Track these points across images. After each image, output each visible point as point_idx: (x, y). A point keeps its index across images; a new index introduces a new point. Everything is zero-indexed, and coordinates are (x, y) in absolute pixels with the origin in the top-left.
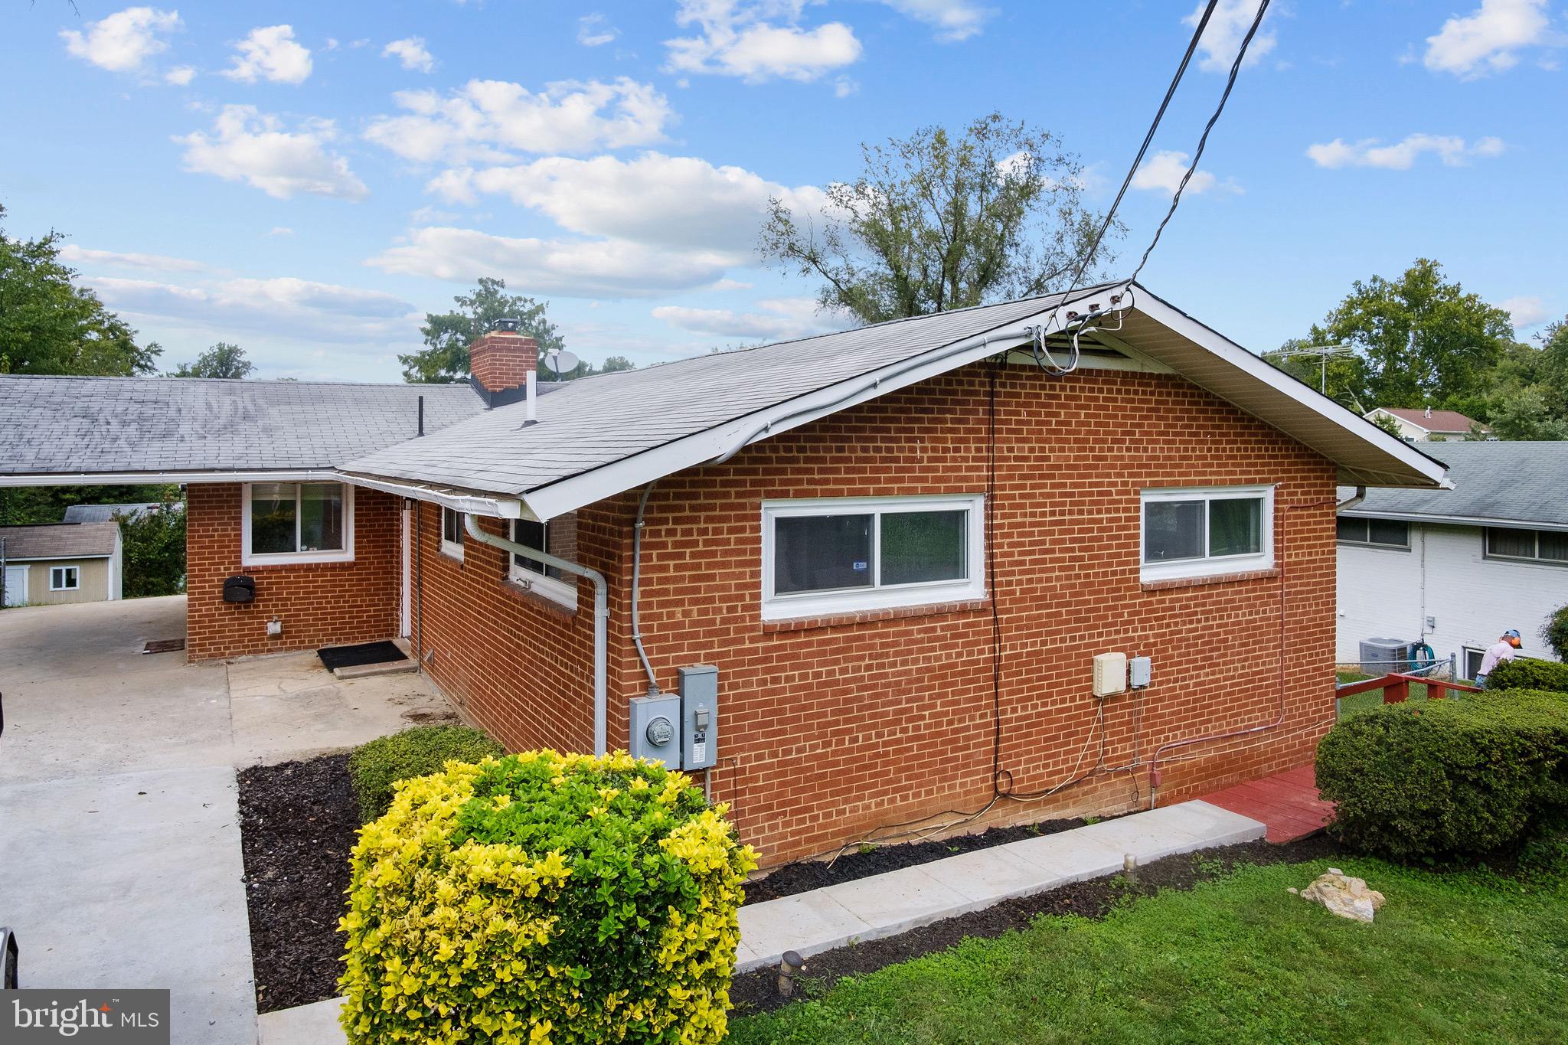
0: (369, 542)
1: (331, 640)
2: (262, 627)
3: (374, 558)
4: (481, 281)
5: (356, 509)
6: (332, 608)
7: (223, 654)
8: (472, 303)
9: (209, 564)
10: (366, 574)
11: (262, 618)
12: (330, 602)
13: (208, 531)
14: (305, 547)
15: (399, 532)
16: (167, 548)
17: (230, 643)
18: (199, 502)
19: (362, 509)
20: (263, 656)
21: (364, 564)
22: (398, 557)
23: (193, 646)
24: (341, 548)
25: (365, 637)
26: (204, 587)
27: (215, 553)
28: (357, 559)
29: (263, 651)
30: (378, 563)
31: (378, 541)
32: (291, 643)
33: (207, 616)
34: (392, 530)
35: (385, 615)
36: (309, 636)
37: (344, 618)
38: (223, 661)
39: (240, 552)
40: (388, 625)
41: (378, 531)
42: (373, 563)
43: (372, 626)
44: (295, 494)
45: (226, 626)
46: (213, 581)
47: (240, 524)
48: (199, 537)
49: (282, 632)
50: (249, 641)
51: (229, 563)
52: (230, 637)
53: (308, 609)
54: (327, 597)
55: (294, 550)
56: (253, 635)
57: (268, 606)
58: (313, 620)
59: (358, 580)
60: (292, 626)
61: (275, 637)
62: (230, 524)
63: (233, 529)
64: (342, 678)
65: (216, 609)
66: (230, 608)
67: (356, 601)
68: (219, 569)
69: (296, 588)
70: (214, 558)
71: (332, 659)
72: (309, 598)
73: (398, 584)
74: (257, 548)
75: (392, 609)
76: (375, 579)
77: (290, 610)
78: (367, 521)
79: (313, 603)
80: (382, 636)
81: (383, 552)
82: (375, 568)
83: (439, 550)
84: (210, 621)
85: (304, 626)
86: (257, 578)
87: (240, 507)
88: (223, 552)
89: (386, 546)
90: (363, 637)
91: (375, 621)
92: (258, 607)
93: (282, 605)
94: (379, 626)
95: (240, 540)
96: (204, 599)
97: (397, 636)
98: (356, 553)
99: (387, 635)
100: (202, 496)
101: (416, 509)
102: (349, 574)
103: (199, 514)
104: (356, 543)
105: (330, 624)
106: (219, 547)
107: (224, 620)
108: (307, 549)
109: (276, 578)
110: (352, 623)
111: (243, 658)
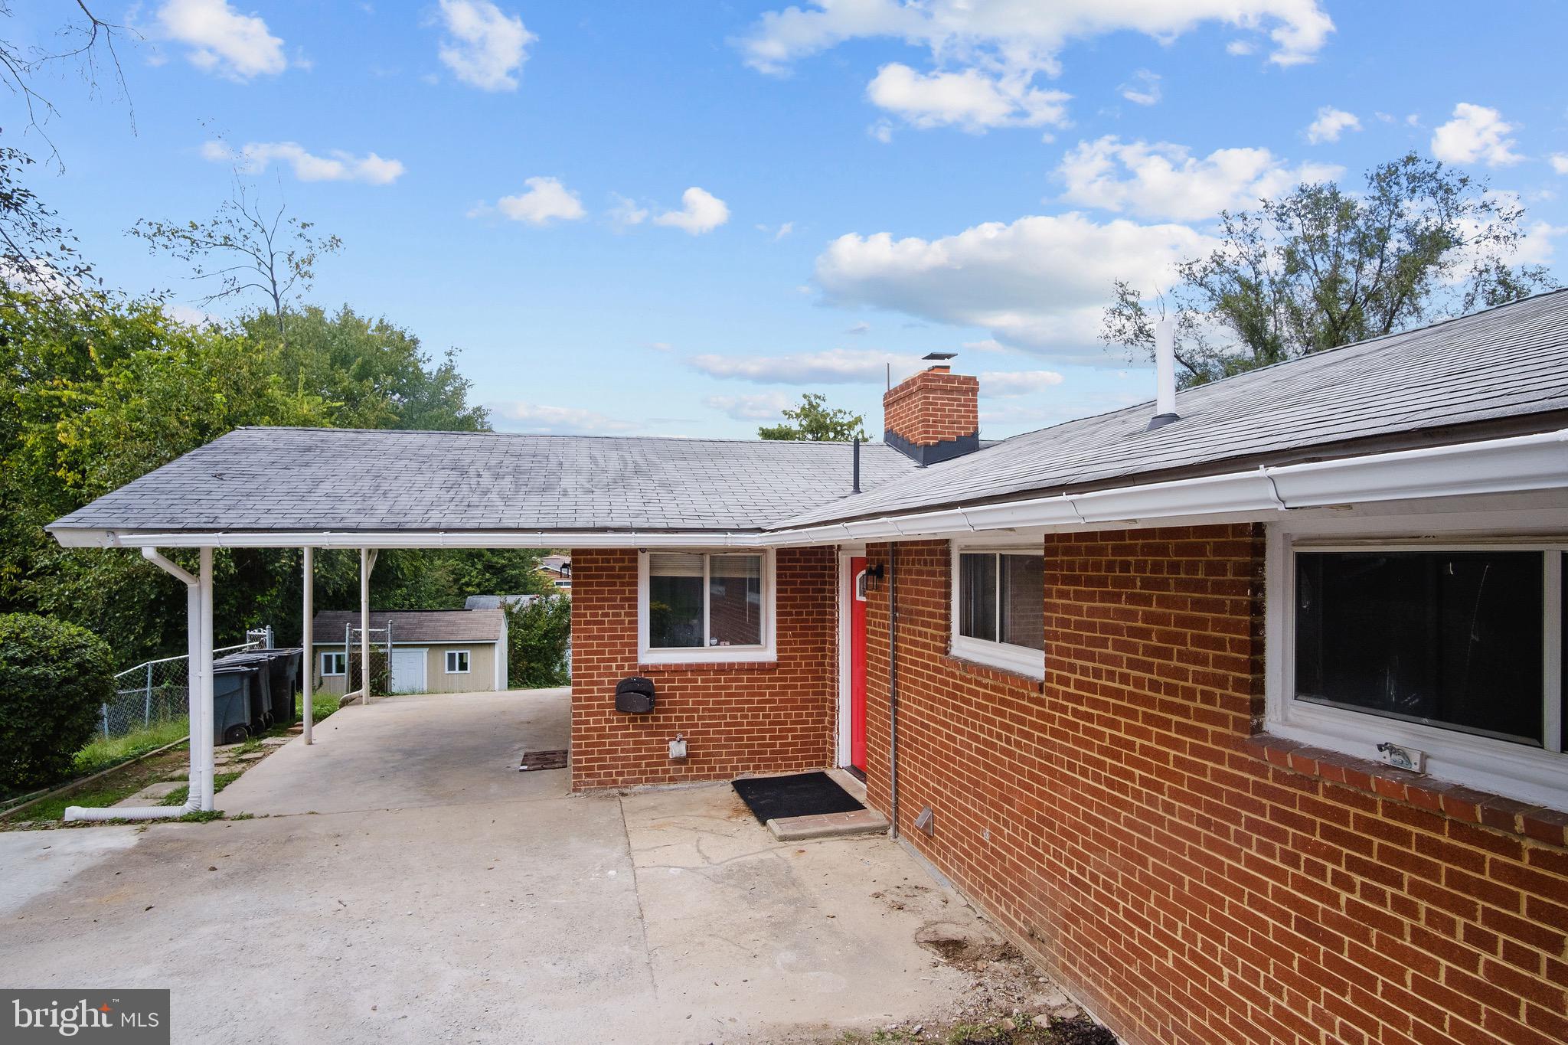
0: (794, 636)
1: (748, 768)
2: (664, 748)
3: (802, 657)
4: (805, 396)
5: (778, 591)
6: (749, 724)
7: (615, 782)
8: (798, 416)
9: (599, 660)
10: (792, 679)
11: (662, 734)
12: (746, 717)
13: (596, 615)
14: (715, 641)
15: (834, 623)
16: (545, 635)
17: (624, 766)
18: (586, 577)
19: (786, 591)
20: (664, 786)
21: (789, 665)
22: (832, 658)
23: (578, 769)
24: (758, 642)
25: (790, 766)
26: (592, 691)
27: (606, 645)
28: (780, 658)
29: (663, 780)
30: (807, 665)
31: (806, 635)
32: (698, 769)
33: (595, 729)
34: (824, 621)
35: (815, 736)
36: (722, 761)
37: (764, 738)
38: (615, 791)
39: (636, 644)
40: (820, 750)
41: (807, 621)
42: (800, 665)
43: (800, 751)
44: (702, 568)
45: (618, 744)
46: (603, 683)
47: (636, 607)
48: (587, 623)
49: (688, 755)
50: (647, 765)
51: (623, 659)
52: (623, 759)
53: (719, 725)
54: (743, 710)
55: (701, 644)
56: (652, 757)
57: (670, 719)
58: (726, 740)
59: (781, 687)
60: (700, 747)
61: (680, 761)
62: (622, 607)
63: (627, 614)
64: (783, 838)
65: (607, 721)
66: (623, 720)
67: (779, 716)
68: (611, 668)
69: (704, 696)
70: (603, 653)
71: (759, 802)
72: (720, 710)
73: (833, 695)
74: (656, 642)
75: (824, 728)
76: (802, 686)
77: (696, 725)
78: (792, 607)
79: (725, 717)
80: (811, 764)
81: (813, 650)
82: (802, 672)
83: (947, 653)
84: (599, 737)
85: (715, 747)
86: (657, 681)
87: (636, 584)
88: (615, 645)
89: (816, 642)
90: (787, 766)
91: (803, 744)
92: (658, 719)
93: (688, 718)
94: (808, 750)
95: (636, 630)
96: (592, 706)
97: (831, 765)
98: (779, 651)
99: (818, 764)
100: (590, 569)
101: (887, 589)
102: (770, 680)
103: (586, 592)
104: (778, 636)
105: (747, 746)
106: (610, 638)
107: (616, 736)
108: (718, 644)
109: (680, 681)
110: (774, 745)
111: (640, 787)
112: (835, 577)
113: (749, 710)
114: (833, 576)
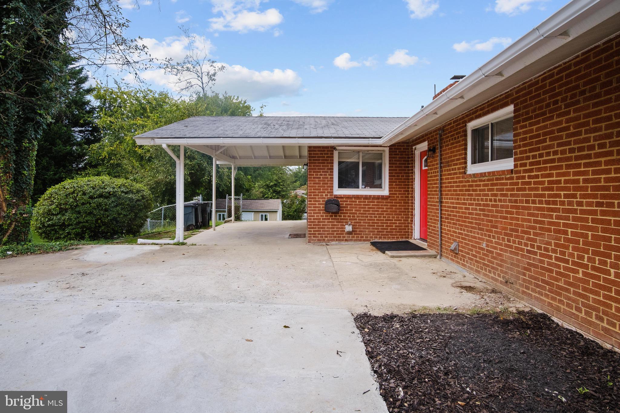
0: (396, 185)
1: (377, 237)
2: (343, 228)
3: (399, 194)
5: (390, 167)
6: (377, 220)
7: (324, 240)
9: (318, 192)
10: (395, 203)
11: (343, 222)
12: (376, 217)
13: (318, 175)
14: (364, 187)
15: (413, 180)
17: (328, 234)
18: (314, 160)
19: (393, 167)
20: (343, 243)
21: (394, 197)
22: (412, 194)
23: (310, 234)
24: (381, 188)
25: (394, 238)
26: (316, 204)
27: (321, 187)
28: (390, 194)
29: (343, 240)
30: (401, 197)
31: (401, 185)
32: (357, 237)
33: (317, 219)
34: (408, 179)
35: (404, 226)
36: (366, 234)
37: (383, 226)
38: (324, 244)
39: (333, 187)
40: (406, 232)
41: (401, 179)
42: (398, 197)
43: (398, 232)
44: (359, 158)
45: (326, 225)
46: (320, 201)
47: (333, 172)
48: (314, 178)
49: (353, 231)
50: (337, 234)
51: (327, 192)
52: (328, 231)
53: (365, 220)
54: (375, 214)
55: (358, 187)
56: (338, 231)
57: (346, 216)
58: (368, 226)
59: (390, 205)
60: (357, 228)
61: (349, 233)
62: (328, 172)
63: (329, 175)
64: (393, 257)
65: (322, 216)
66: (328, 216)
67: (390, 217)
68: (323, 195)
69: (359, 208)
70: (320, 189)
71: (382, 247)
72: (366, 214)
73: (412, 209)
74: (340, 186)
75: (408, 223)
76: (399, 206)
77: (356, 219)
78: (396, 173)
79: (367, 217)
80: (403, 238)
81: (404, 191)
82: (399, 200)
83: (465, 173)
84: (318, 222)
85: (363, 228)
86: (341, 201)
87: (333, 163)
88: (325, 187)
89: (405, 188)
90: (392, 238)
91: (399, 229)
92: (341, 216)
93: (353, 216)
94: (402, 232)
95: (333, 181)
96: (316, 210)
97: (411, 238)
98: (390, 191)
99: (406, 238)
100: (315, 157)
101: (438, 156)
102: (386, 202)
103: (314, 166)
104: (389, 185)
105: (376, 229)
106: (323, 184)
107: (325, 222)
108: (365, 188)
109: (350, 201)
110: (387, 229)
111: (334, 243)
112: (413, 161)
113: (377, 214)
114: (412, 160)
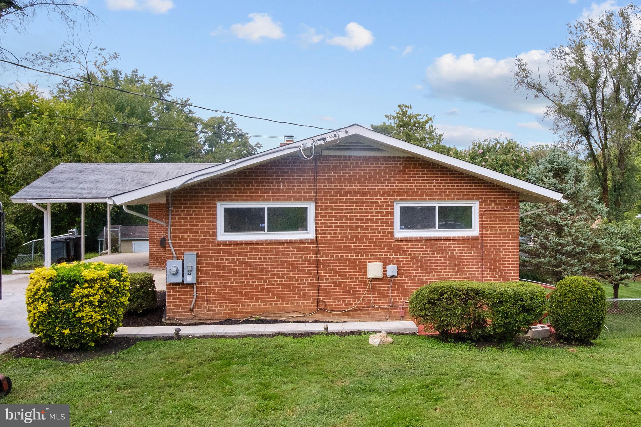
7: (161, 266)
18: (153, 210)
23: (151, 263)
26: (154, 241)
27: (159, 228)
33: (155, 252)
46: (157, 239)
51: (163, 233)
62: (163, 218)
65: (159, 249)
66: (164, 249)
68: (160, 235)
70: (157, 231)
84: (157, 254)
88: (161, 228)
96: (155, 245)
107: (162, 254)
